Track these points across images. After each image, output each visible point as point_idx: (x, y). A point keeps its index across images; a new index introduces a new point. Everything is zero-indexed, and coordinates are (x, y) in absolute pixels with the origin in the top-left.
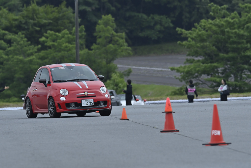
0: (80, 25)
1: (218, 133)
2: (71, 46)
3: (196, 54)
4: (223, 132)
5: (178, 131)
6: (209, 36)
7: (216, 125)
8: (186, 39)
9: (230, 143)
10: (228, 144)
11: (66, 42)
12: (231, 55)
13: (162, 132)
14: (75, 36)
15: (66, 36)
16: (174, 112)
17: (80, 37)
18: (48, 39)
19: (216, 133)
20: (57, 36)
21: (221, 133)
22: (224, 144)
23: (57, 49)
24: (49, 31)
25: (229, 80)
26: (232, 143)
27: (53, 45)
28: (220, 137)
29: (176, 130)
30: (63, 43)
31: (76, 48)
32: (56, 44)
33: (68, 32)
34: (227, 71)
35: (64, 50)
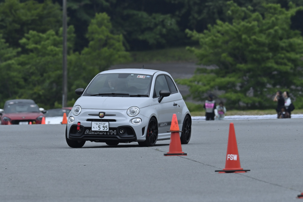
0: (69, 24)
1: (235, 157)
2: (57, 49)
3: (210, 63)
4: (240, 157)
5: (186, 154)
6: (226, 42)
7: (232, 148)
8: (196, 43)
9: (249, 170)
10: (246, 171)
11: (51, 45)
12: (250, 66)
13: (166, 155)
14: (62, 38)
15: (51, 38)
17: (69, 40)
18: (30, 41)
20: (41, 38)
21: (238, 158)
22: (242, 170)
23: (41, 54)
24: (31, 32)
25: (247, 94)
26: (251, 170)
27: (36, 49)
28: (237, 163)
29: (183, 153)
30: (48, 46)
31: (63, 53)
32: (39, 47)
33: (53, 33)
34: (246, 83)
35: (49, 55)
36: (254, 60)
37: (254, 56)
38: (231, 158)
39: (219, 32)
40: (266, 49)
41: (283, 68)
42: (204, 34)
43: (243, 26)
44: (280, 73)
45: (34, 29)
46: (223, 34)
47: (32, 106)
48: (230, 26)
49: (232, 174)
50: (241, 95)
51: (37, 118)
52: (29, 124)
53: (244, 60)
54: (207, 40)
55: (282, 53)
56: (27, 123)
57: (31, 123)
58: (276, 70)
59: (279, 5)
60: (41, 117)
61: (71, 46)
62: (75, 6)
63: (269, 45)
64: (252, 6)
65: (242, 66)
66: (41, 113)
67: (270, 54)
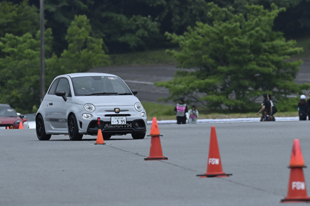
0: (46, 27)
1: (217, 162)
2: (34, 52)
3: (190, 65)
4: (222, 161)
5: (167, 159)
6: (207, 44)
7: (214, 152)
8: (176, 46)
9: (231, 175)
10: (228, 175)
11: (29, 48)
12: (231, 68)
13: (146, 159)
14: (39, 41)
15: (28, 41)
16: (162, 136)
17: (46, 43)
18: (7, 45)
19: (214, 161)
20: (17, 41)
21: (220, 162)
22: (224, 175)
23: (17, 57)
24: (7, 35)
25: (230, 97)
26: (234, 174)
27: (13, 52)
28: (219, 167)
29: (164, 157)
30: (25, 49)
31: (41, 56)
32: (15, 50)
33: (30, 35)
34: (228, 86)
35: (25, 58)
36: (236, 62)
37: (236, 57)
38: (213, 162)
39: (199, 34)
40: (248, 51)
41: (266, 70)
42: (184, 36)
43: (225, 27)
44: (263, 74)
45: (10, 32)
46: (203, 36)
47: (9, 110)
48: (211, 28)
49: (213, 178)
50: (222, 98)
51: (14, 123)
52: (6, 128)
53: (226, 62)
54: (187, 42)
55: (264, 55)
56: (4, 128)
57: (8, 128)
58: (258, 72)
59: (262, 6)
60: (18, 121)
61: (49, 49)
62: (52, 8)
63: (251, 46)
64: (233, 7)
65: (224, 68)
66: (19, 118)
67: (252, 56)
